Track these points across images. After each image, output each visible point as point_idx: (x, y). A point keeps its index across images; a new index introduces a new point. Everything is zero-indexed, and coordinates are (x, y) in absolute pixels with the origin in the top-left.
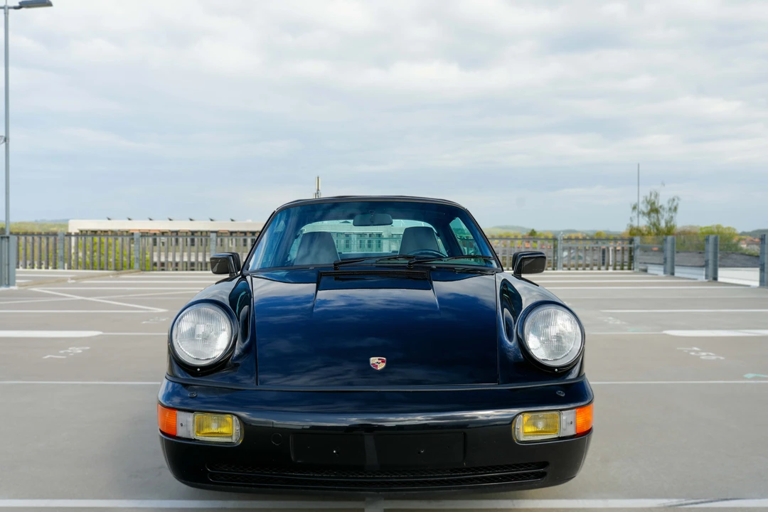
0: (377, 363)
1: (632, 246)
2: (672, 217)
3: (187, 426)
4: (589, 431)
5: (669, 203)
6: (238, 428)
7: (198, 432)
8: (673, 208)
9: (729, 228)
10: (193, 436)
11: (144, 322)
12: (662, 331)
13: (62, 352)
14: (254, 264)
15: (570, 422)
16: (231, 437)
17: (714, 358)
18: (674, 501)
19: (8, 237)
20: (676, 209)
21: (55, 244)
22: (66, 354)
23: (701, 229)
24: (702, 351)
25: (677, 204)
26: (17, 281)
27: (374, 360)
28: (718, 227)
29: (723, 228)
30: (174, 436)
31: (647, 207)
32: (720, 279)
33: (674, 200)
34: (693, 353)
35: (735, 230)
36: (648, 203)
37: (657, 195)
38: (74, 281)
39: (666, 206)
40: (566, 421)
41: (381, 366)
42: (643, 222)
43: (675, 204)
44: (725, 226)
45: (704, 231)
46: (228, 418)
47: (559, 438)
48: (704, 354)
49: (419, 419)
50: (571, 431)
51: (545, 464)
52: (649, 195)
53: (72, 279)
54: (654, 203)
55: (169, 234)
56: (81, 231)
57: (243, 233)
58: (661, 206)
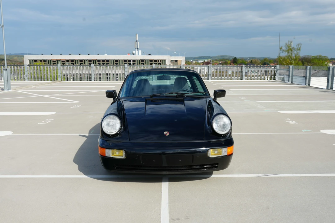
0: (166, 133)
1: (276, 69)
2: (298, 53)
3: (109, 153)
4: (232, 154)
6: (125, 154)
7: (112, 155)
8: (298, 48)
9: (325, 56)
10: (111, 156)
12: (278, 111)
13: (43, 121)
14: (122, 95)
15: (225, 151)
16: (123, 156)
17: (294, 123)
18: (260, 175)
19: (6, 69)
20: (300, 49)
21: (24, 70)
22: (45, 122)
23: (312, 57)
25: (301, 47)
26: (11, 87)
27: (165, 132)
28: (320, 56)
30: (105, 156)
31: (287, 48)
32: (311, 85)
34: (286, 121)
35: (327, 57)
36: (287, 46)
37: (291, 43)
38: (34, 87)
39: (296, 47)
41: (168, 135)
42: (284, 55)
43: (300, 46)
44: (323, 56)
45: (313, 58)
46: (122, 151)
47: (222, 156)
48: (291, 121)
49: (179, 151)
50: (226, 154)
51: (217, 164)
52: (288, 42)
54: (290, 46)
55: (70, 61)
56: (30, 60)
57: (103, 61)
58: (293, 48)
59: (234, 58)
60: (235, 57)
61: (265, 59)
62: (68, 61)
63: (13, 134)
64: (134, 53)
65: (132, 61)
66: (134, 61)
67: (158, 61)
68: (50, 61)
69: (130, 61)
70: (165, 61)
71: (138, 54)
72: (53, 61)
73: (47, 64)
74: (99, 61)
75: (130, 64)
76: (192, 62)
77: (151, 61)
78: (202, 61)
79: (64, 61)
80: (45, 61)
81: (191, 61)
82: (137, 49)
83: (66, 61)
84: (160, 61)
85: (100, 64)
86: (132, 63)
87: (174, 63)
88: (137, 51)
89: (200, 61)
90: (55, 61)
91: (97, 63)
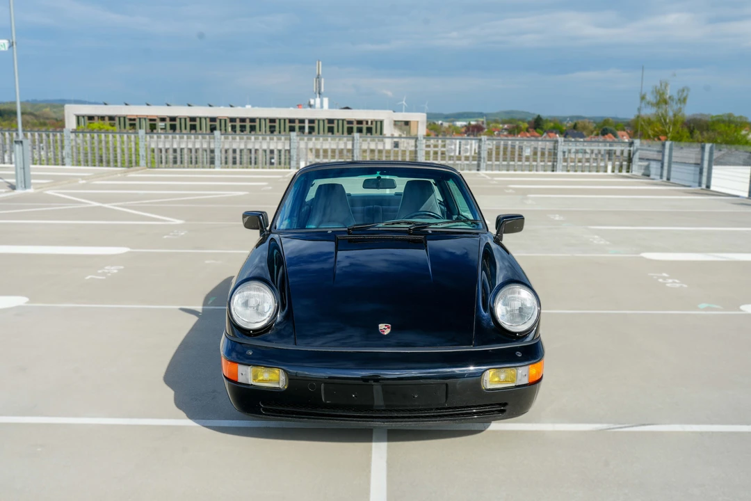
0: (385, 329)
1: (632, 149)
2: (680, 109)
3: (246, 374)
4: (539, 380)
5: (678, 93)
6: (284, 378)
7: (254, 380)
8: (682, 99)
9: (741, 117)
10: (251, 382)
11: (165, 237)
12: (640, 253)
13: (100, 271)
14: (281, 224)
15: (524, 374)
16: (279, 383)
17: (678, 285)
18: (604, 426)
19: (21, 142)
20: (685, 99)
21: (62, 141)
22: (104, 274)
23: (712, 117)
24: (669, 278)
25: (687, 96)
26: (32, 181)
27: (382, 326)
28: (730, 115)
29: (734, 117)
30: (236, 382)
31: (656, 97)
32: (712, 188)
33: (683, 91)
34: (661, 280)
35: (746, 118)
36: (657, 92)
37: (666, 85)
38: (84, 182)
39: (676, 97)
40: (521, 374)
41: (387, 332)
42: (649, 112)
43: (685, 94)
45: (714, 119)
46: (276, 371)
47: (516, 386)
48: (670, 281)
49: (414, 373)
50: (525, 381)
51: (505, 404)
52: (659, 85)
53: (83, 178)
54: (663, 94)
55: (168, 119)
56: (78, 117)
57: (243, 120)
58: (670, 97)
59: (535, 117)
60: (539, 116)
61: (605, 120)
62: (163, 119)
63: (27, 303)
64: (312, 102)
65: (307, 122)
66: (312, 121)
67: (364, 123)
68: (122, 120)
69: (302, 121)
70: (381, 122)
71: (322, 107)
72: (130, 120)
73: (116, 128)
74: (233, 120)
75: (302, 129)
76: (442, 124)
77: (350, 122)
78: (464, 123)
79: (154, 120)
80: (111, 118)
81: (440, 122)
82: (318, 95)
83: (158, 120)
84: (370, 123)
85: (234, 128)
86: (307, 125)
87: (400, 129)
88: (318, 100)
89: (459, 124)
90: (134, 120)
91: (229, 124)
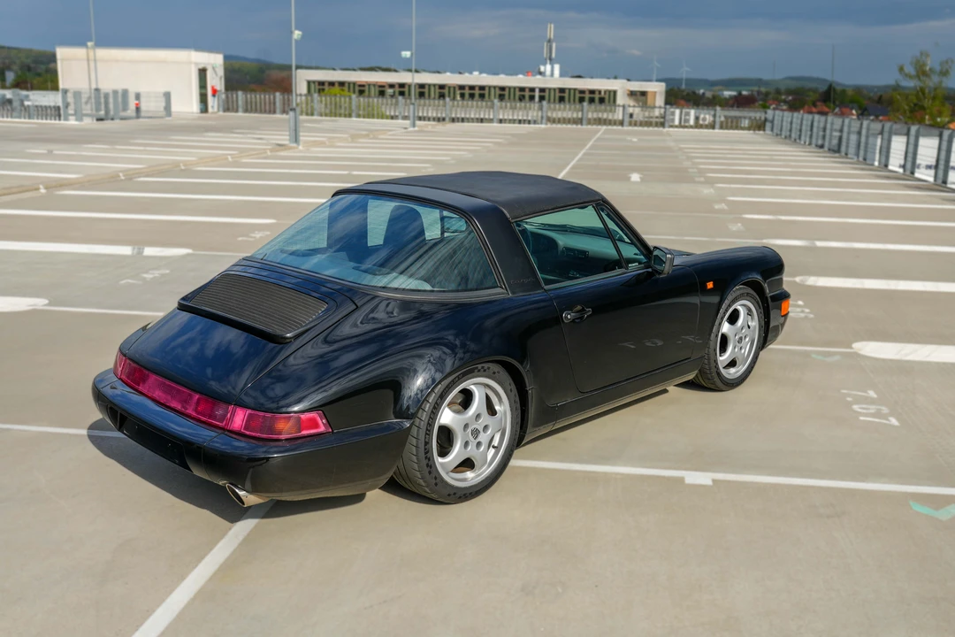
2: (942, 81)
5: (940, 65)
8: (944, 71)
25: (950, 67)
31: (915, 68)
33: (947, 62)
36: (916, 63)
37: (927, 56)
39: (938, 68)
42: (908, 84)
52: (918, 54)
54: (923, 65)
55: (397, 86)
56: (309, 83)
57: (472, 88)
58: (930, 69)
62: (392, 86)
64: (542, 68)
65: (537, 90)
66: (542, 90)
67: (597, 93)
68: (352, 86)
69: (532, 90)
70: (615, 92)
71: (552, 75)
72: (360, 86)
73: (346, 93)
74: (462, 87)
75: (532, 98)
76: (704, 94)
77: (582, 92)
78: (734, 93)
79: (383, 86)
80: (342, 84)
81: (702, 91)
82: (548, 61)
83: (387, 87)
84: (603, 93)
85: (462, 96)
86: (537, 94)
87: (637, 101)
88: (548, 67)
89: (727, 93)
90: (363, 86)
91: (458, 92)
